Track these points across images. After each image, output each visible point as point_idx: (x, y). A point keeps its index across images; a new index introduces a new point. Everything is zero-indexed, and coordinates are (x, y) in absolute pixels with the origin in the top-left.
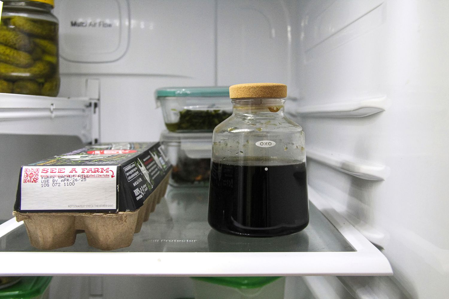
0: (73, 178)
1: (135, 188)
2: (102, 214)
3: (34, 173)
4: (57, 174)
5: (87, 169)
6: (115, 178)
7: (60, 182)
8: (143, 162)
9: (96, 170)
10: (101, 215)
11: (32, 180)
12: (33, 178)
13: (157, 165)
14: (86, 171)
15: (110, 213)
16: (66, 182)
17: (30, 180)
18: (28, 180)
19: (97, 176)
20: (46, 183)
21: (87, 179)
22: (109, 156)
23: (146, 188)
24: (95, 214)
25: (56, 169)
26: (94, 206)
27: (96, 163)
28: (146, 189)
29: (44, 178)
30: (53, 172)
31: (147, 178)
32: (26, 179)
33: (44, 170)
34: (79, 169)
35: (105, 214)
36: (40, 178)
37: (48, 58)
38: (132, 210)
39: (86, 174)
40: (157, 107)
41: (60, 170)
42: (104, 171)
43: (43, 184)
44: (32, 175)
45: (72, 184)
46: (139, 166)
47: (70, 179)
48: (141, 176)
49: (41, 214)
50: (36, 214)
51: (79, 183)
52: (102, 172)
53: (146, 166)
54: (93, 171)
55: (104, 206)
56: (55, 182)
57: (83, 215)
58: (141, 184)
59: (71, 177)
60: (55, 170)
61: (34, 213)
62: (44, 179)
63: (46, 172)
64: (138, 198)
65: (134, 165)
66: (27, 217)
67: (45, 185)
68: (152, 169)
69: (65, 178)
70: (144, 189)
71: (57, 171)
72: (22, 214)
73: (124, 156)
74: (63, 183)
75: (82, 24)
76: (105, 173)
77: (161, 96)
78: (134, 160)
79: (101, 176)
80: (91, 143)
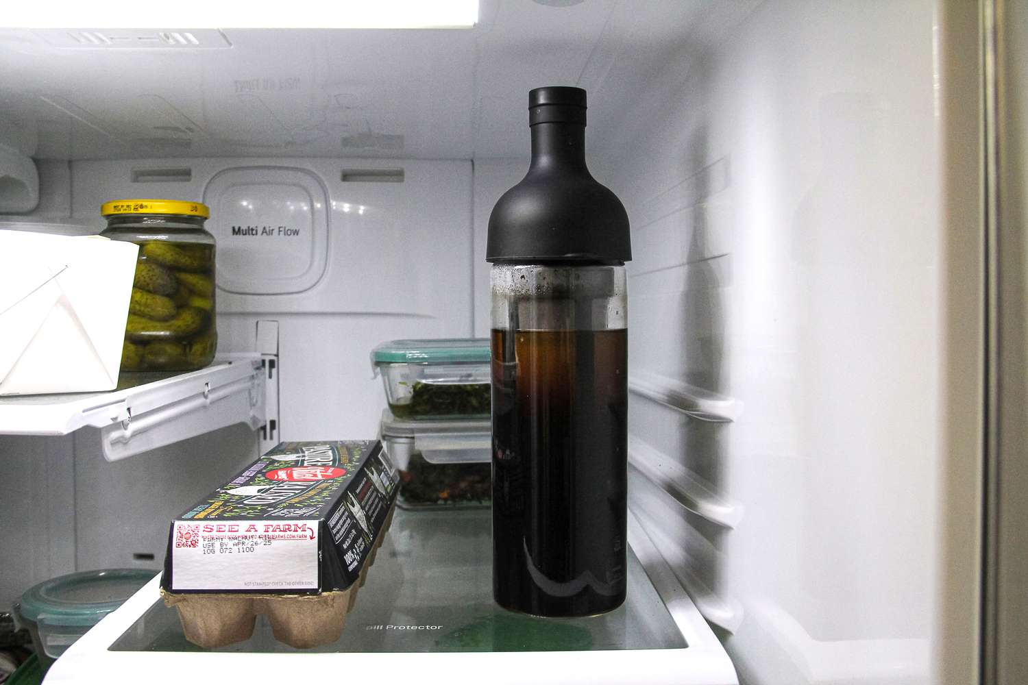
0: (251, 540)
1: (346, 552)
2: (296, 596)
3: (191, 532)
4: (227, 534)
5: (272, 526)
6: (316, 540)
7: (232, 547)
8: (356, 496)
9: (287, 527)
10: (295, 598)
11: (189, 543)
12: (190, 540)
13: (378, 491)
14: (271, 529)
15: (308, 595)
16: (240, 546)
17: (186, 543)
18: (182, 543)
19: (288, 537)
20: (211, 548)
21: (272, 542)
22: (303, 490)
23: (361, 544)
24: (285, 596)
25: (225, 526)
26: (284, 584)
27: (285, 511)
28: (362, 547)
29: (207, 540)
30: (221, 530)
31: (364, 525)
32: (180, 541)
33: (207, 528)
34: (260, 525)
35: (301, 597)
36: (201, 540)
37: (198, 303)
38: (342, 588)
39: (270, 533)
41: (230, 527)
42: (298, 529)
43: (206, 549)
44: (188, 535)
45: (250, 549)
46: (351, 507)
47: (246, 541)
48: (355, 525)
49: (206, 595)
50: (196, 596)
51: (261, 548)
52: (296, 531)
53: (360, 503)
54: (282, 529)
55: (299, 583)
56: (225, 547)
57: (267, 597)
58: (355, 541)
59: (248, 539)
60: (223, 527)
61: (193, 595)
62: (206, 542)
63: (209, 530)
64: (351, 568)
65: (342, 510)
66: (181, 599)
67: (209, 551)
68: (370, 503)
69: (240, 540)
70: (359, 547)
71: (227, 529)
72: (174, 595)
73: (326, 488)
74: (236, 548)
75: (251, 231)
76: (300, 533)
77: (382, 362)
78: (343, 498)
79: (294, 537)
80: (264, 428)
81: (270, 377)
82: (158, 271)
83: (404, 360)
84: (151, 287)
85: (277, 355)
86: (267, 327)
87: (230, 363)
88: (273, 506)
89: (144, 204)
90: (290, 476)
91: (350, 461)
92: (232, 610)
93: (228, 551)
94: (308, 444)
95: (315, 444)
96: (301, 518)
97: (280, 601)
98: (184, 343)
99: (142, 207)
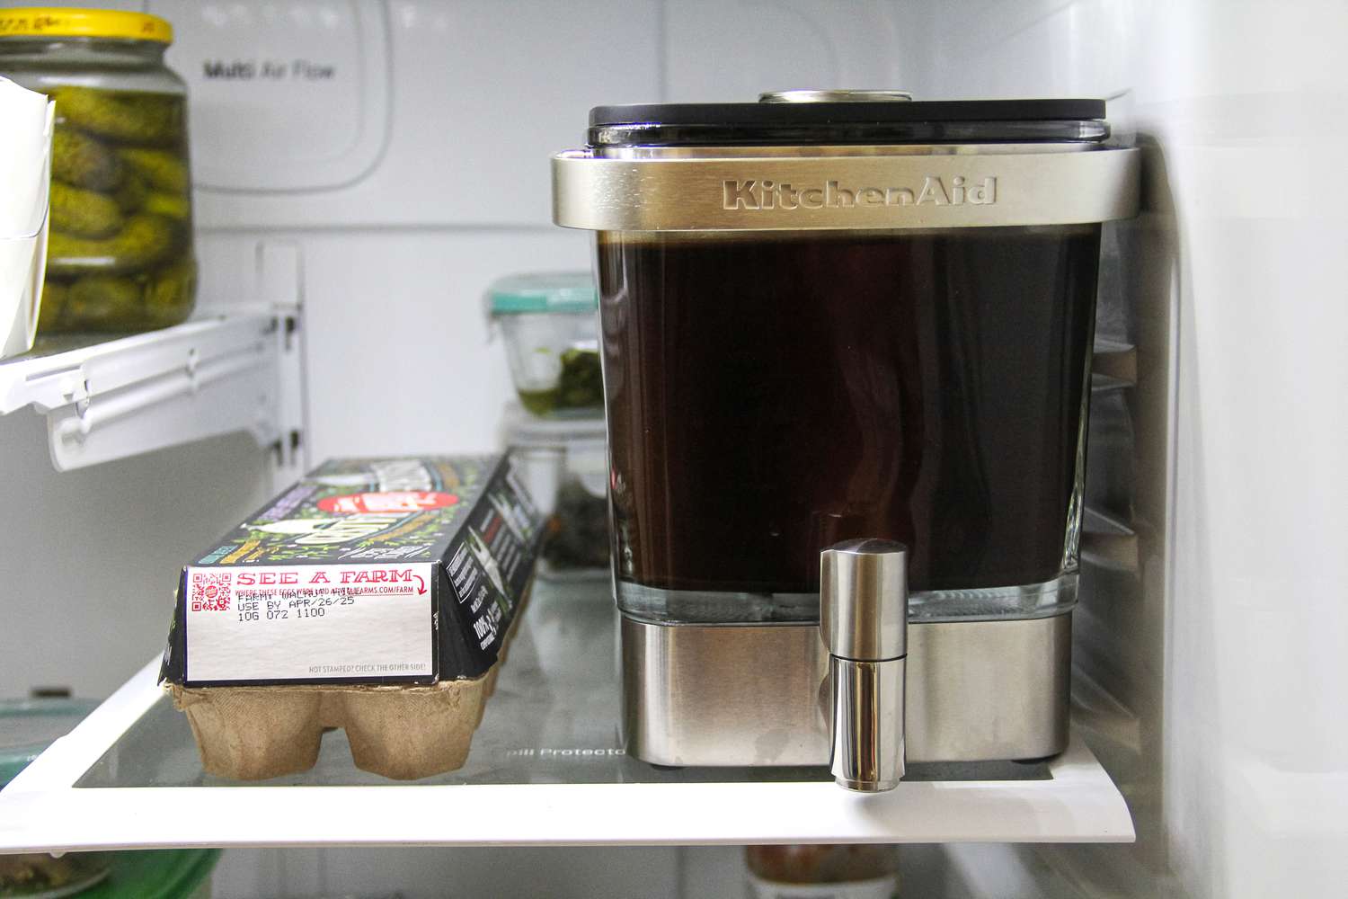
0: (319, 596)
1: (475, 618)
2: (397, 687)
3: (218, 586)
4: (278, 587)
5: (354, 573)
6: (428, 595)
7: (287, 608)
8: (482, 535)
9: (379, 574)
10: (396, 691)
11: (215, 603)
12: (217, 598)
13: (513, 536)
14: (353, 578)
15: (417, 686)
16: (301, 606)
17: (208, 603)
18: (203, 603)
19: (382, 590)
20: (252, 611)
21: (355, 598)
22: (391, 525)
23: (496, 611)
24: (379, 688)
25: (275, 575)
26: (376, 668)
27: (372, 551)
28: (499, 615)
29: (244, 597)
30: (267, 581)
31: (497, 582)
32: (199, 600)
33: (243, 578)
34: (334, 572)
35: (405, 689)
36: (234, 598)
37: (163, 205)
38: (473, 674)
39: (352, 585)
40: (491, 339)
41: (284, 576)
42: (398, 577)
43: (243, 613)
44: (213, 591)
45: (318, 612)
46: (475, 551)
47: (312, 599)
48: (484, 580)
49: (240, 689)
50: (228, 690)
51: (336, 610)
52: (394, 580)
53: (489, 545)
54: (371, 578)
55: (400, 667)
56: (275, 608)
57: (350, 690)
58: (487, 604)
59: (314, 594)
60: (271, 576)
61: (223, 688)
62: (243, 601)
63: (248, 581)
64: (484, 645)
65: (464, 553)
66: (201, 697)
67: (248, 616)
68: (503, 549)
69: (299, 598)
70: (495, 615)
71: (278, 578)
72: (191, 690)
73: (431, 522)
74: (294, 610)
75: (240, 71)
76: (401, 583)
77: (502, 312)
78: (461, 536)
79: (390, 590)
80: (277, 446)
81: (288, 347)
82: (86, 147)
83: (542, 307)
84: (75, 178)
85: (300, 307)
86: (282, 256)
87: (222, 317)
88: (352, 544)
89: (54, 16)
90: (362, 507)
91: (462, 483)
92: (286, 716)
93: (281, 615)
94: (378, 461)
95: (390, 460)
96: (401, 560)
97: (371, 697)
98: (142, 278)
99: (49, 22)
